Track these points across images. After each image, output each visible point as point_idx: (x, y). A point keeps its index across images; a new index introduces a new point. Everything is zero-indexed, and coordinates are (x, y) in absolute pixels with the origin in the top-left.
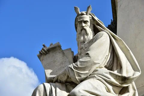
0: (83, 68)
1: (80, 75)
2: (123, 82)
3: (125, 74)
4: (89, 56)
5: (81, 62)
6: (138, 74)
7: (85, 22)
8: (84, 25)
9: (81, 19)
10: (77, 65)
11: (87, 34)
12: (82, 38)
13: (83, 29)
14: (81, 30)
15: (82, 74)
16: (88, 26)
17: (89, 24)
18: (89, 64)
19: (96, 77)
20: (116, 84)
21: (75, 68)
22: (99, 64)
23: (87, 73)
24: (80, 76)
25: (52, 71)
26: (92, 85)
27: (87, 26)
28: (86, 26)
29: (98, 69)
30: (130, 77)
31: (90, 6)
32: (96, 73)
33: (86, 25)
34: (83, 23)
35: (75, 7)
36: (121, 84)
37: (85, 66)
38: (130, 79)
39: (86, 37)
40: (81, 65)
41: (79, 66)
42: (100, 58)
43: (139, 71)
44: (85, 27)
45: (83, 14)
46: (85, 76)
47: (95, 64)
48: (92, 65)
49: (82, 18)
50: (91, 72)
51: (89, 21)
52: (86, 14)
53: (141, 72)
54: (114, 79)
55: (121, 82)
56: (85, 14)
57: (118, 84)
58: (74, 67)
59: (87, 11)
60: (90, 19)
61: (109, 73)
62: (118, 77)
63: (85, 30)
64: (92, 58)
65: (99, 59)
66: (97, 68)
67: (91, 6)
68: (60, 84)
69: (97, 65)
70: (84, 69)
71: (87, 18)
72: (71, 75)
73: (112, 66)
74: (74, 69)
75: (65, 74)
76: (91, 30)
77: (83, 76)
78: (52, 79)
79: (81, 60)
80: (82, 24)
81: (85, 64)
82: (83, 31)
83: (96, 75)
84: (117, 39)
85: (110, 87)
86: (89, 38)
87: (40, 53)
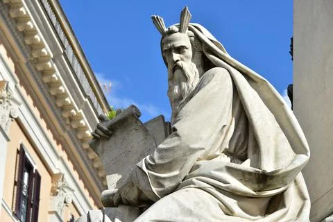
1: (161, 181)
2: (261, 186)
3: (268, 166)
4: (177, 135)
5: (161, 151)
6: (303, 159)
7: (180, 50)
8: (176, 56)
9: (169, 45)
10: (154, 160)
11: (186, 79)
12: (176, 90)
13: (176, 67)
14: (174, 70)
15: (164, 178)
16: (187, 57)
17: (189, 52)
19: (194, 184)
20: (247, 193)
21: (150, 167)
22: (203, 151)
23: (175, 177)
24: (161, 185)
25: (120, 176)
26: (180, 205)
27: (185, 59)
28: (182, 60)
29: (200, 162)
31: (185, 10)
32: (195, 172)
33: (182, 56)
34: (174, 54)
35: (153, 18)
36: (259, 191)
38: (278, 176)
39: (184, 85)
40: (161, 158)
41: (157, 161)
42: (204, 135)
43: (305, 152)
44: (180, 63)
45: (171, 32)
46: (173, 184)
47: (193, 151)
48: (185, 155)
49: (170, 41)
50: (186, 172)
51: (188, 45)
52: (180, 31)
53: (309, 153)
54: (240, 180)
55: (256, 186)
56: (177, 29)
58: (148, 165)
59: (181, 22)
61: (225, 169)
62: (247, 176)
63: (181, 68)
64: (184, 139)
65: (201, 139)
66: (199, 159)
67: (187, 10)
69: (199, 154)
70: (168, 167)
71: (183, 39)
72: (142, 185)
73: (245, 148)
75: (133, 185)
76: (195, 66)
77: (168, 185)
79: (161, 146)
80: (172, 55)
81: (170, 154)
82: (178, 72)
83: (194, 179)
84: (255, 79)
86: (190, 86)
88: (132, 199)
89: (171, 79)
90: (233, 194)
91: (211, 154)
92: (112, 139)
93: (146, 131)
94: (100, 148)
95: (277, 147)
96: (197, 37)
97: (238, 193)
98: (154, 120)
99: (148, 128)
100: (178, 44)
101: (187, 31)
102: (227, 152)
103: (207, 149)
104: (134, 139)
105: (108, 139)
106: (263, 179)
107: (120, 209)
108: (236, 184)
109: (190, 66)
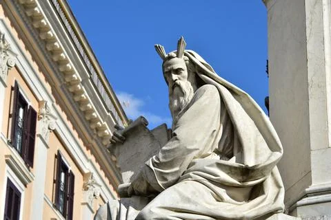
0: (169, 162)
1: (165, 176)
2: (245, 178)
3: (250, 162)
4: (177, 139)
5: (164, 152)
6: (278, 155)
7: (178, 71)
8: (175, 77)
9: (169, 68)
10: (158, 159)
11: (183, 94)
12: (176, 103)
13: (175, 85)
14: (173, 88)
15: (168, 174)
16: (184, 77)
17: (185, 73)
18: (178, 154)
19: (191, 177)
20: (233, 184)
21: (156, 165)
22: (198, 151)
23: (176, 172)
24: (165, 179)
25: (133, 173)
26: (180, 194)
27: (182, 78)
28: (179, 79)
29: (196, 160)
30: (258, 165)
31: (181, 40)
32: (192, 168)
33: (179, 76)
34: (173, 75)
35: (156, 46)
36: (243, 182)
37: (172, 158)
38: (258, 169)
39: (182, 99)
40: (164, 157)
41: (161, 160)
42: (198, 138)
43: (279, 150)
44: (178, 82)
45: (170, 58)
46: (175, 178)
47: (190, 151)
48: (183, 155)
49: (170, 65)
50: (184, 168)
51: (184, 67)
52: (177, 56)
53: (282, 151)
54: (228, 174)
55: (241, 178)
56: (175, 55)
57: (235, 184)
58: (154, 164)
59: (178, 49)
60: (186, 64)
61: (215, 165)
62: (233, 170)
63: (179, 86)
64: (182, 141)
65: (196, 141)
66: (195, 158)
67: (183, 40)
68: (139, 197)
69: (195, 153)
70: (170, 164)
71: (180, 63)
72: (150, 179)
73: (231, 148)
74: (154, 166)
75: (143, 179)
76: (190, 84)
77: (170, 179)
78: (125, 190)
79: (164, 148)
80: (172, 76)
81: (172, 154)
82: (176, 89)
83: (191, 174)
84: (237, 92)
85: (222, 192)
86: (187, 100)
87: (112, 142)
88: (142, 191)
89: (172, 95)
90: (222, 184)
91: (204, 153)
92: (126, 144)
93: (152, 137)
94: (116, 151)
95: (256, 146)
96: (191, 60)
97: (227, 184)
98: (159, 128)
99: (154, 134)
100: (176, 67)
101: (183, 56)
102: (217, 152)
103: (201, 149)
104: (144, 143)
105: (123, 144)
106: (246, 173)
107: (133, 199)
108: (224, 176)
109: (186, 85)
